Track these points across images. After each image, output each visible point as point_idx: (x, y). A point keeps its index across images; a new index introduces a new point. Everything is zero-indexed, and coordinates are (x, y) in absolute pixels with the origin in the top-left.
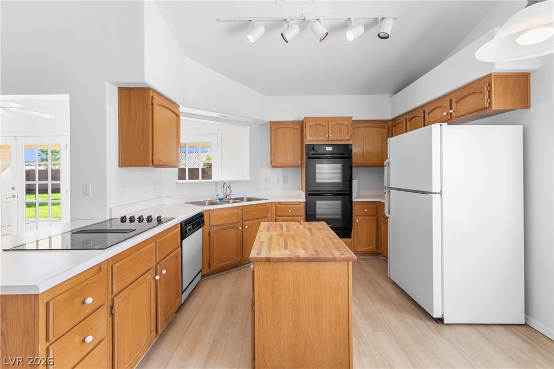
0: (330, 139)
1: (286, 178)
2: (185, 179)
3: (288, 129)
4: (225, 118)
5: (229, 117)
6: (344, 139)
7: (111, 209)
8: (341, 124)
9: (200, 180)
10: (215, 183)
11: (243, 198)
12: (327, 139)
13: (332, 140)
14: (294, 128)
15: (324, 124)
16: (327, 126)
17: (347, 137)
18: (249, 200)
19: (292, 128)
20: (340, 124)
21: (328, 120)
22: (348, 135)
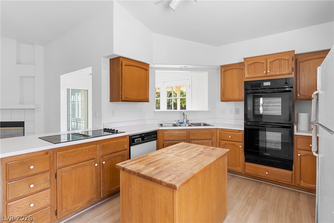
0: (268, 74)
1: (237, 110)
2: (171, 109)
3: (235, 70)
4: (185, 68)
5: (188, 67)
6: (284, 73)
7: (103, 124)
8: (281, 59)
9: (173, 110)
10: (180, 112)
11: (201, 123)
12: (265, 75)
13: (270, 76)
14: (240, 69)
15: (262, 62)
16: (265, 63)
17: (287, 71)
18: (205, 125)
19: (238, 69)
20: (279, 59)
21: (267, 57)
22: (288, 68)
